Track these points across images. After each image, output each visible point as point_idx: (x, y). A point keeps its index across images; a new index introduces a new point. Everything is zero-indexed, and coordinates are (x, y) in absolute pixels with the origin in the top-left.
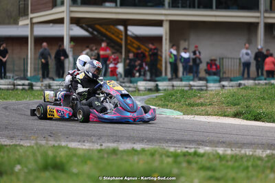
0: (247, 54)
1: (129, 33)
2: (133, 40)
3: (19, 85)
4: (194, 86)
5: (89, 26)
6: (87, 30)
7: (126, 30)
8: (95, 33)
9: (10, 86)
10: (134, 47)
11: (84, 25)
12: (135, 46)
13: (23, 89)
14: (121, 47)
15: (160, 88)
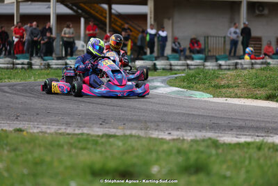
0: (235, 33)
1: (113, 11)
2: (117, 19)
3: (19, 64)
4: (192, 65)
5: (73, 4)
6: (71, 9)
7: (110, 8)
8: (80, 11)
9: (9, 65)
10: (117, 25)
11: (68, 3)
12: (119, 24)
13: (22, 68)
14: (106, 25)
15: (158, 67)
